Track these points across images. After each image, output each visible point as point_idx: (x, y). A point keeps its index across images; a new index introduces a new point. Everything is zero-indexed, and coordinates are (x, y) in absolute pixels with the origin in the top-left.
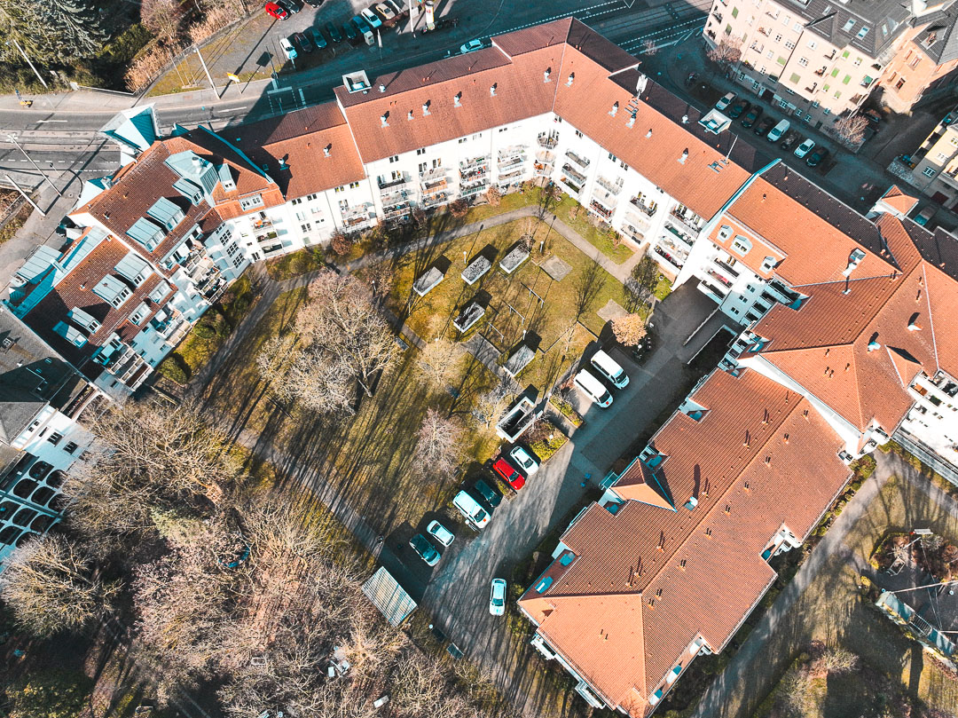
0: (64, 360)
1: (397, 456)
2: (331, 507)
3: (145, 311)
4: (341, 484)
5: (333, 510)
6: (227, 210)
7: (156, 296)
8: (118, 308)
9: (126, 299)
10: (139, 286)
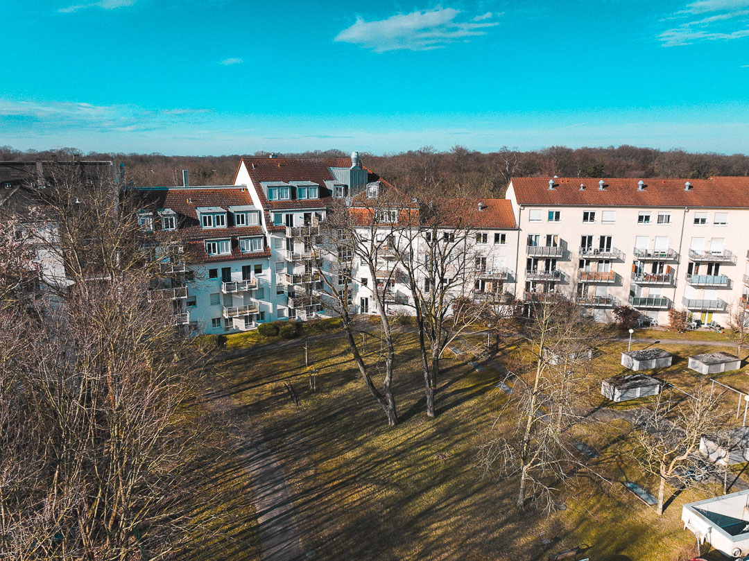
3: (227, 251)
5: (260, 520)
8: (204, 228)
9: (217, 227)
10: (237, 226)
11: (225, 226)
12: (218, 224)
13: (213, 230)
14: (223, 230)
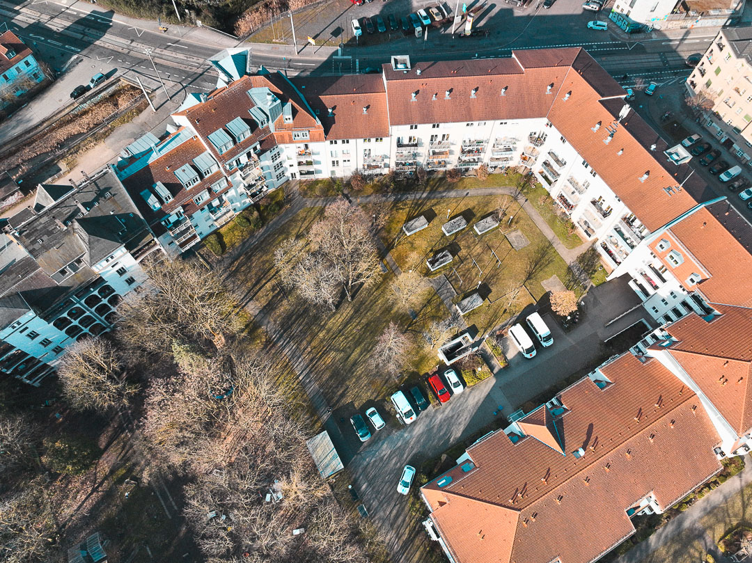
0: (142, 217)
1: (358, 350)
2: (299, 375)
3: (206, 196)
4: (312, 360)
5: (301, 378)
6: (282, 137)
7: (217, 188)
8: (188, 189)
9: (195, 184)
10: (206, 177)
11: (199, 181)
12: (195, 182)
13: (194, 188)
14: (199, 185)
